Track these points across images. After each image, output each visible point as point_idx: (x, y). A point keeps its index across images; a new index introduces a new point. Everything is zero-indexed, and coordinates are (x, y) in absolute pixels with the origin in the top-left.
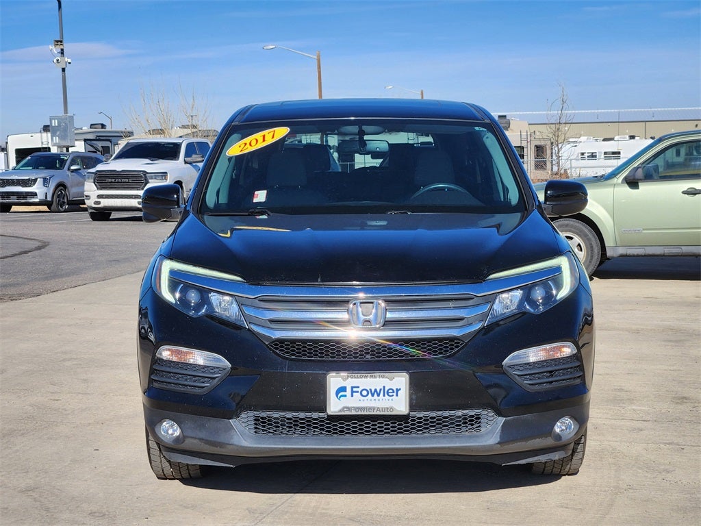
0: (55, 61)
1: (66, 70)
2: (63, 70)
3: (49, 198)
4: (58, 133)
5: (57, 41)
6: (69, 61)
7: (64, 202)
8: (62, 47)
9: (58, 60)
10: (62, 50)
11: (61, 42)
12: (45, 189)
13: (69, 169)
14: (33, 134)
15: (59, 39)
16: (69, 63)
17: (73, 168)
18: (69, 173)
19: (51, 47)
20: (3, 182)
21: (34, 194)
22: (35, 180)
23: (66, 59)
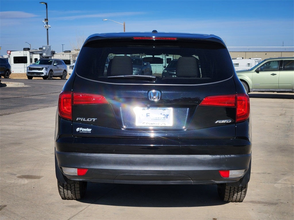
0: (45, 26)
1: (48, 30)
2: (47, 29)
3: (47, 75)
4: (45, 52)
5: (46, 19)
6: (50, 26)
7: (52, 76)
8: (47, 21)
9: (46, 26)
10: (47, 22)
11: (47, 19)
12: (46, 71)
13: (53, 65)
14: (20, 51)
15: (46, 18)
16: (50, 27)
17: (55, 64)
18: (53, 66)
19: (43, 21)
20: (32, 69)
21: (43, 73)
22: (43, 68)
23: (49, 26)
